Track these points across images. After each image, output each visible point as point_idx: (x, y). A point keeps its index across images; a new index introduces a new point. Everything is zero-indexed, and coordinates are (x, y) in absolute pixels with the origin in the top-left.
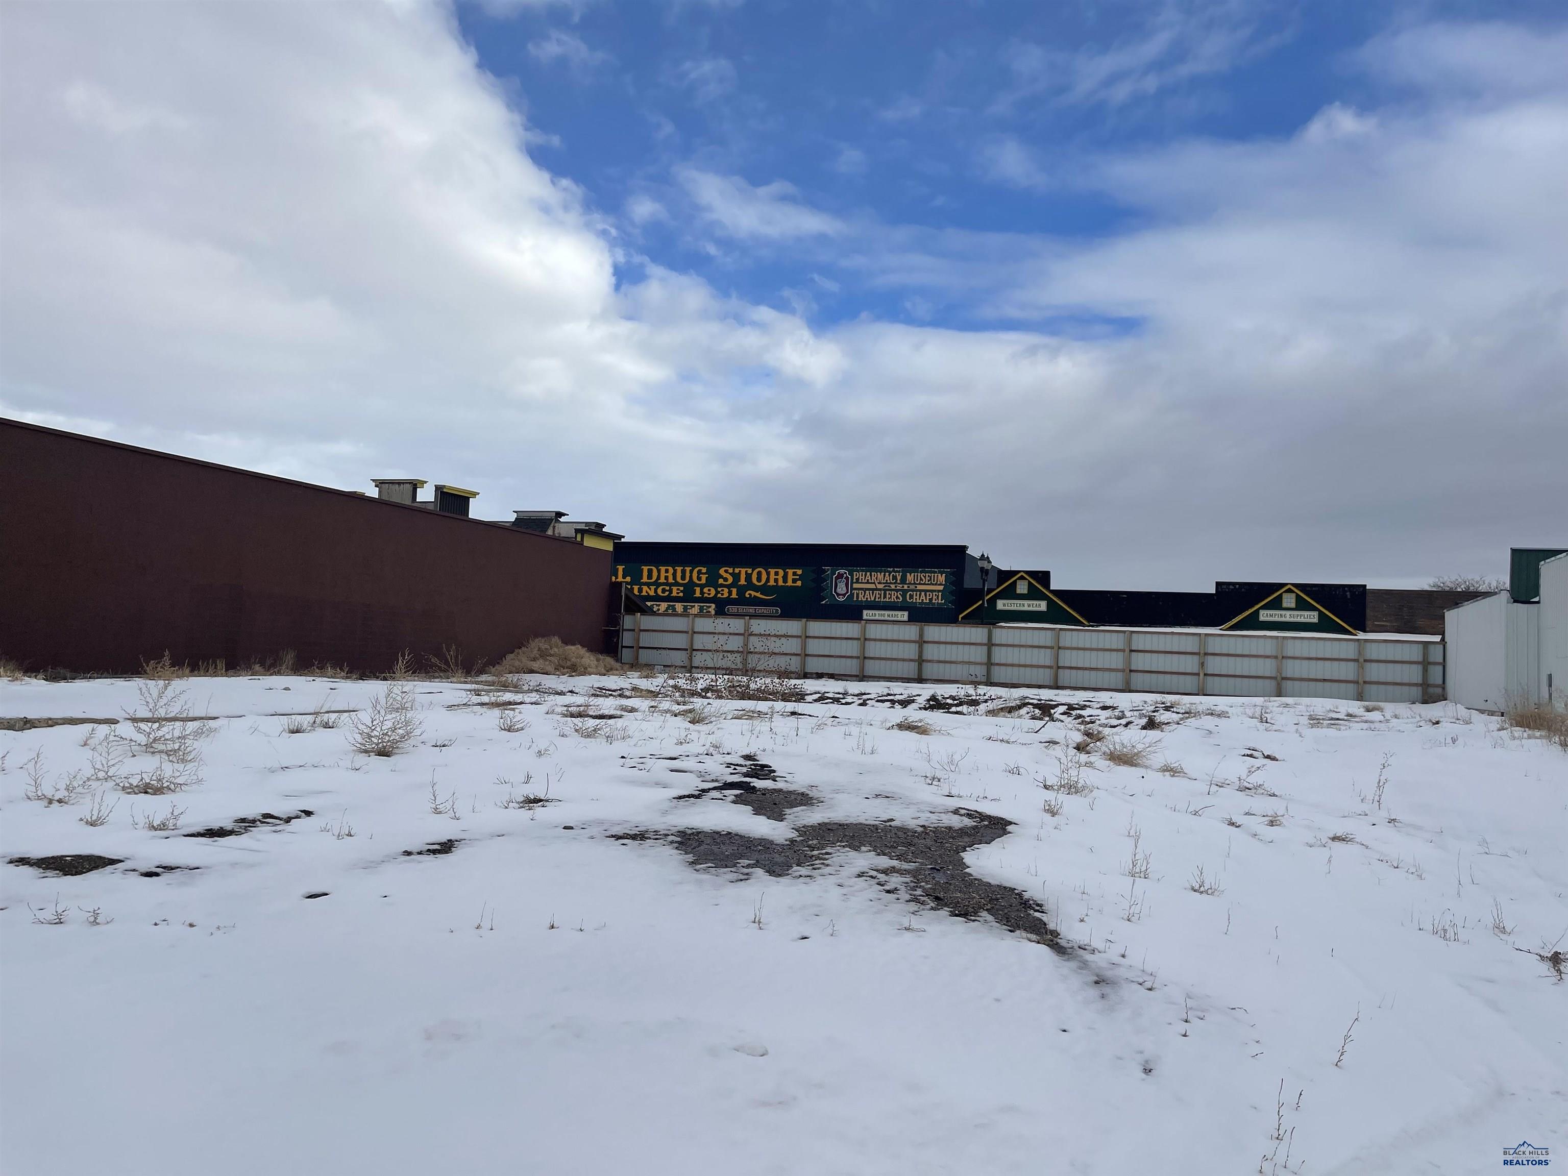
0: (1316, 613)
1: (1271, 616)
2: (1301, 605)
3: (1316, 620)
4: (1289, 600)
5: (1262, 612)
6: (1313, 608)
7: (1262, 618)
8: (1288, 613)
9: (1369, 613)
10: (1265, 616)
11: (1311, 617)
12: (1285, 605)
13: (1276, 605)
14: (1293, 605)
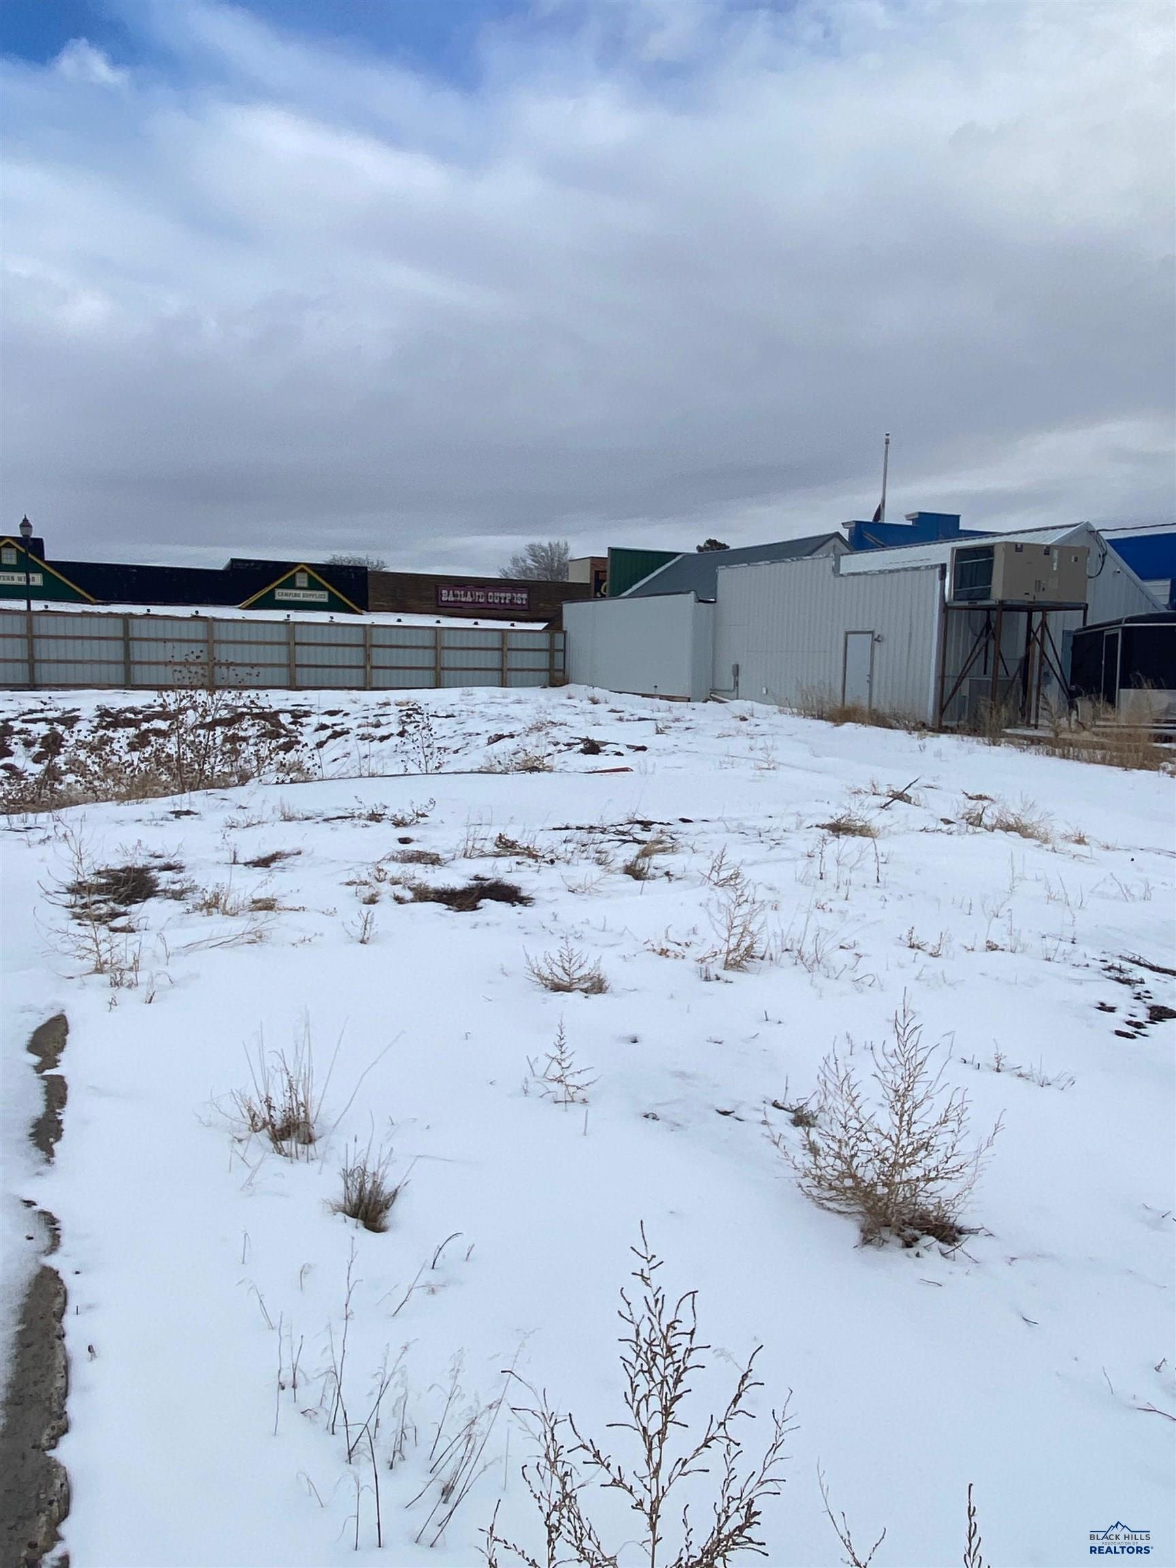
0: (326, 593)
1: (286, 595)
2: (313, 585)
3: (326, 600)
4: (302, 580)
5: (278, 591)
6: (323, 588)
7: (277, 597)
8: (301, 592)
9: (370, 594)
10: (281, 594)
11: (321, 597)
12: (298, 584)
13: (290, 584)
14: (306, 585)
